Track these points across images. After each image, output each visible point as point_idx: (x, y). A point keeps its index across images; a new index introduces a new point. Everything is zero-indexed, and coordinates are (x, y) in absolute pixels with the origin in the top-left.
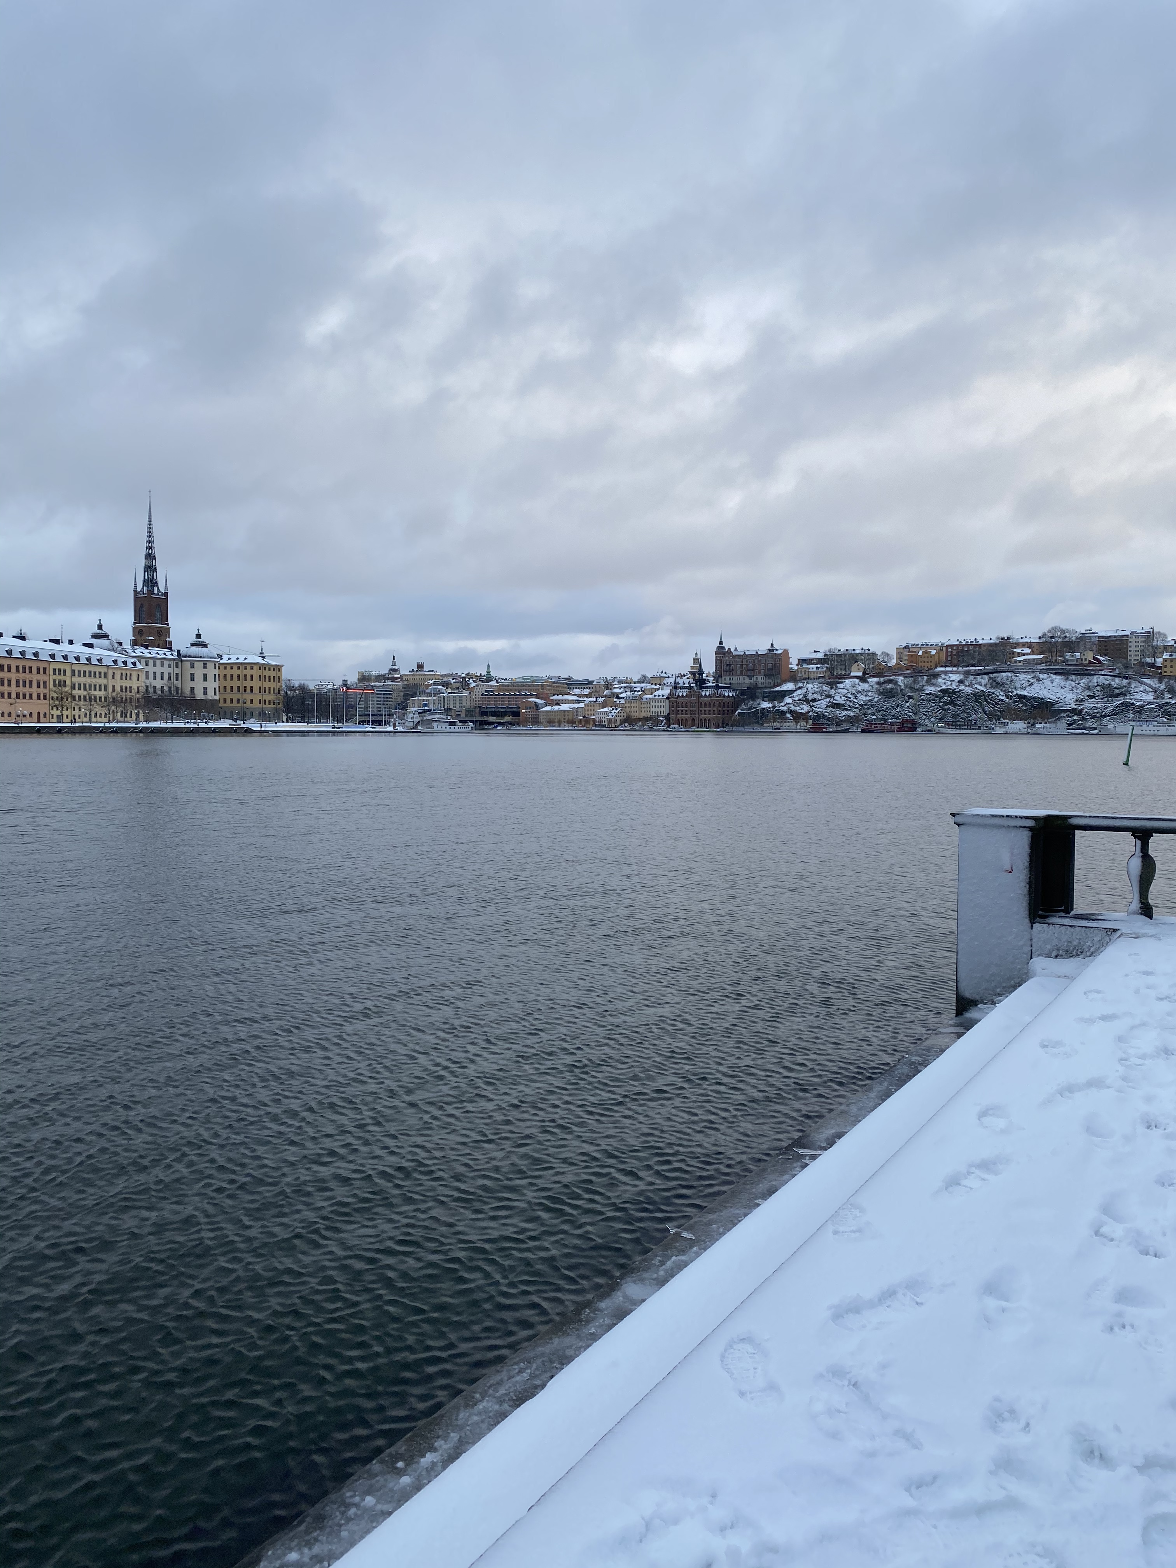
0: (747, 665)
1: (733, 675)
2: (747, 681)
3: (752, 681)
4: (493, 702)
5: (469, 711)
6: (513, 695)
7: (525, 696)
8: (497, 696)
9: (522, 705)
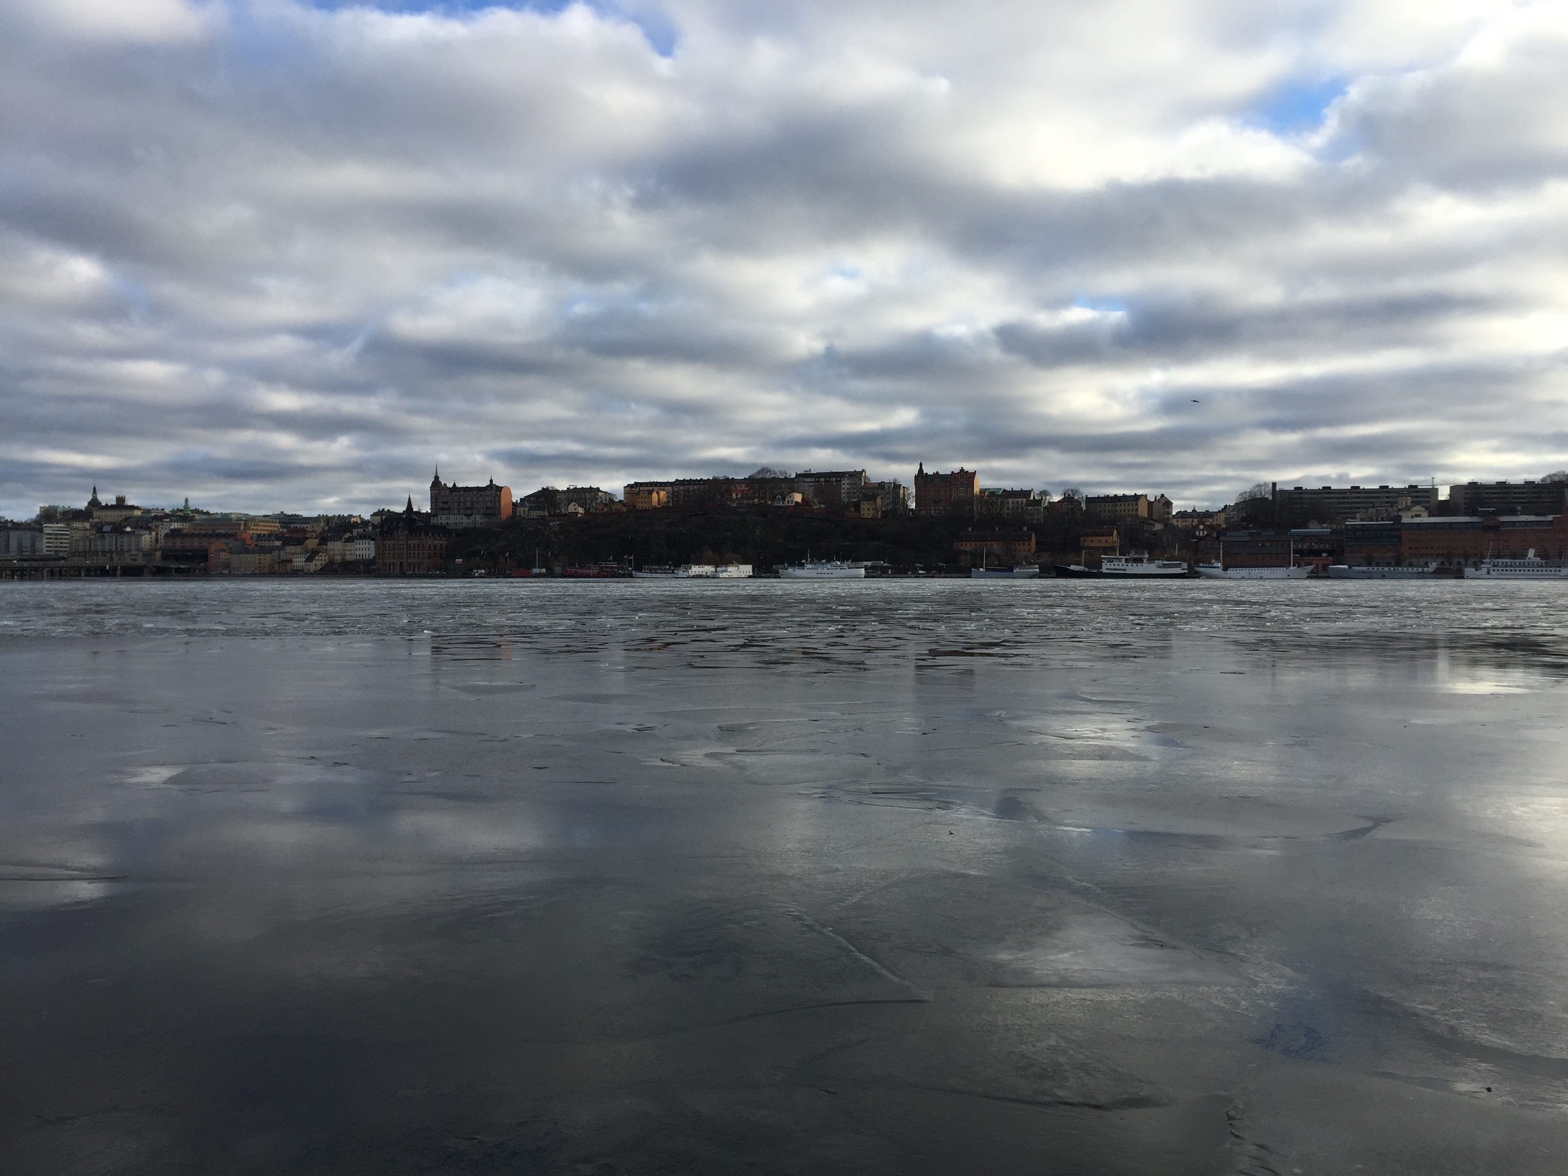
0: (465, 503)
1: (449, 514)
2: (465, 520)
3: (470, 521)
4: (178, 543)
5: (148, 554)
6: (205, 535)
7: (219, 536)
8: (185, 536)
9: (213, 548)
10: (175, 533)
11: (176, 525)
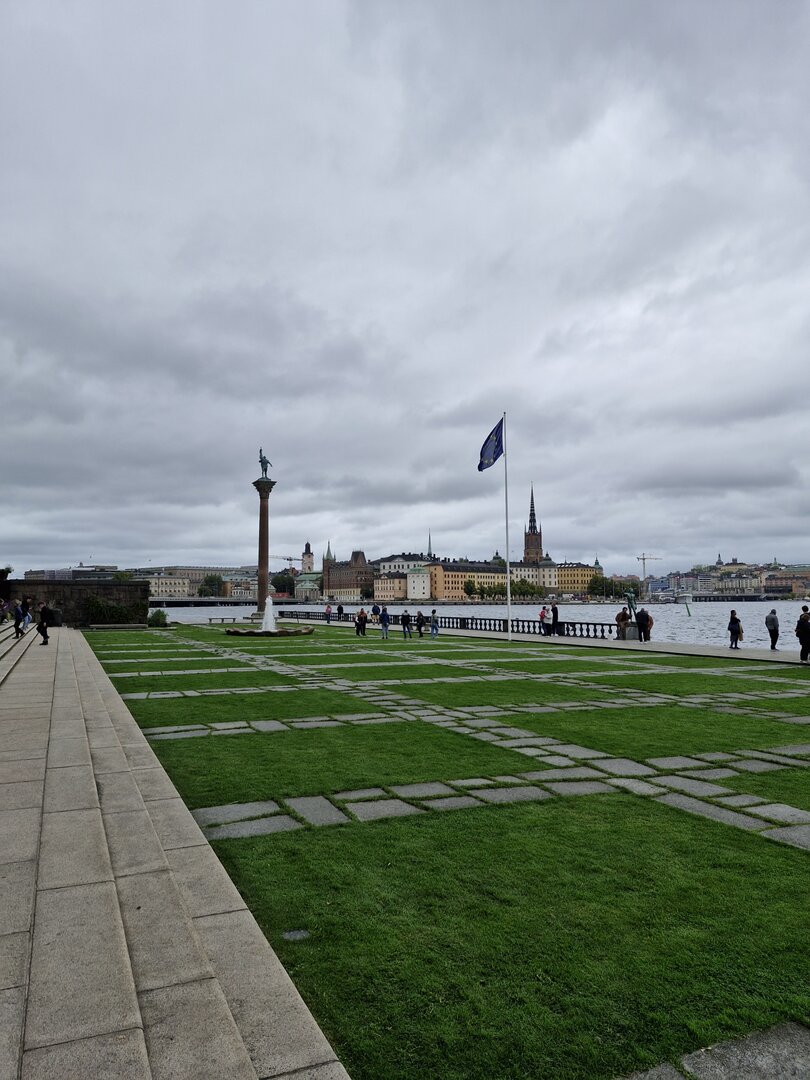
4: (774, 583)
5: (757, 589)
6: (789, 578)
7: (797, 578)
8: (778, 579)
9: (794, 585)
10: (770, 578)
11: (771, 573)
